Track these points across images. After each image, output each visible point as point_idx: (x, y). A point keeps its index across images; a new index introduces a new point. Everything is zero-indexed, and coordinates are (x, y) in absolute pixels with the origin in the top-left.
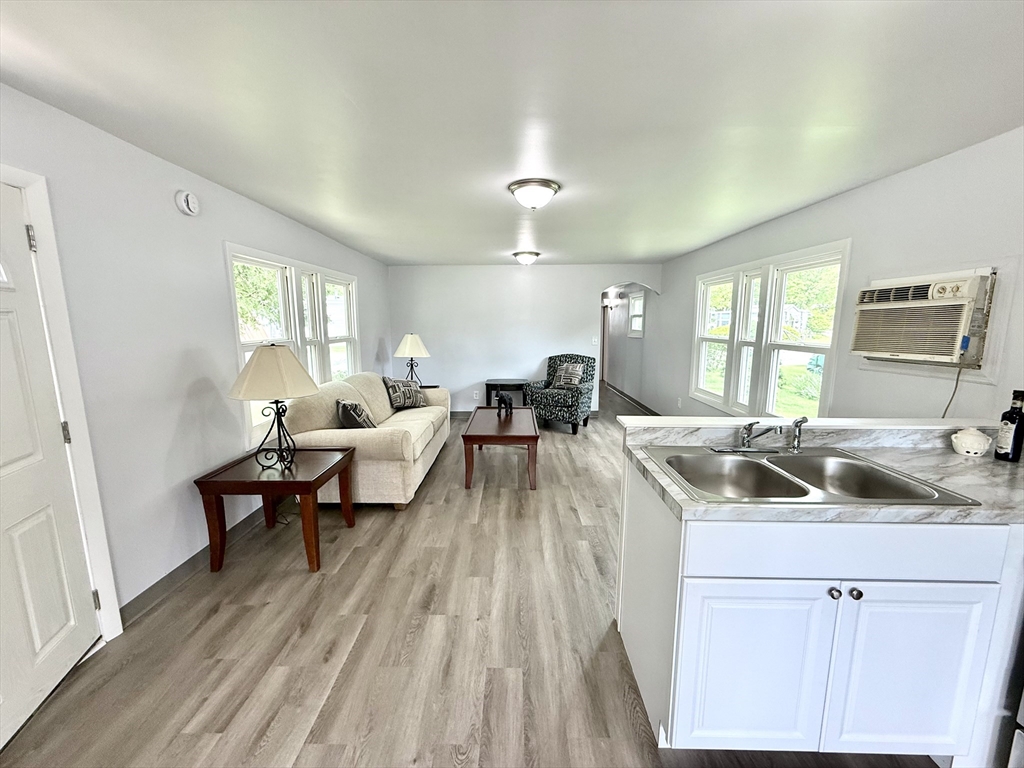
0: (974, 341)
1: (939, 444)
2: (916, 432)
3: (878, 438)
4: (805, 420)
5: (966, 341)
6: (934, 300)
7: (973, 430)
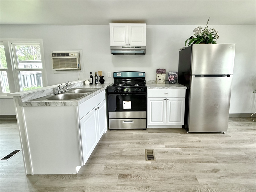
0: (79, 65)
1: (83, 84)
2: (80, 82)
3: (76, 85)
7: (87, 80)
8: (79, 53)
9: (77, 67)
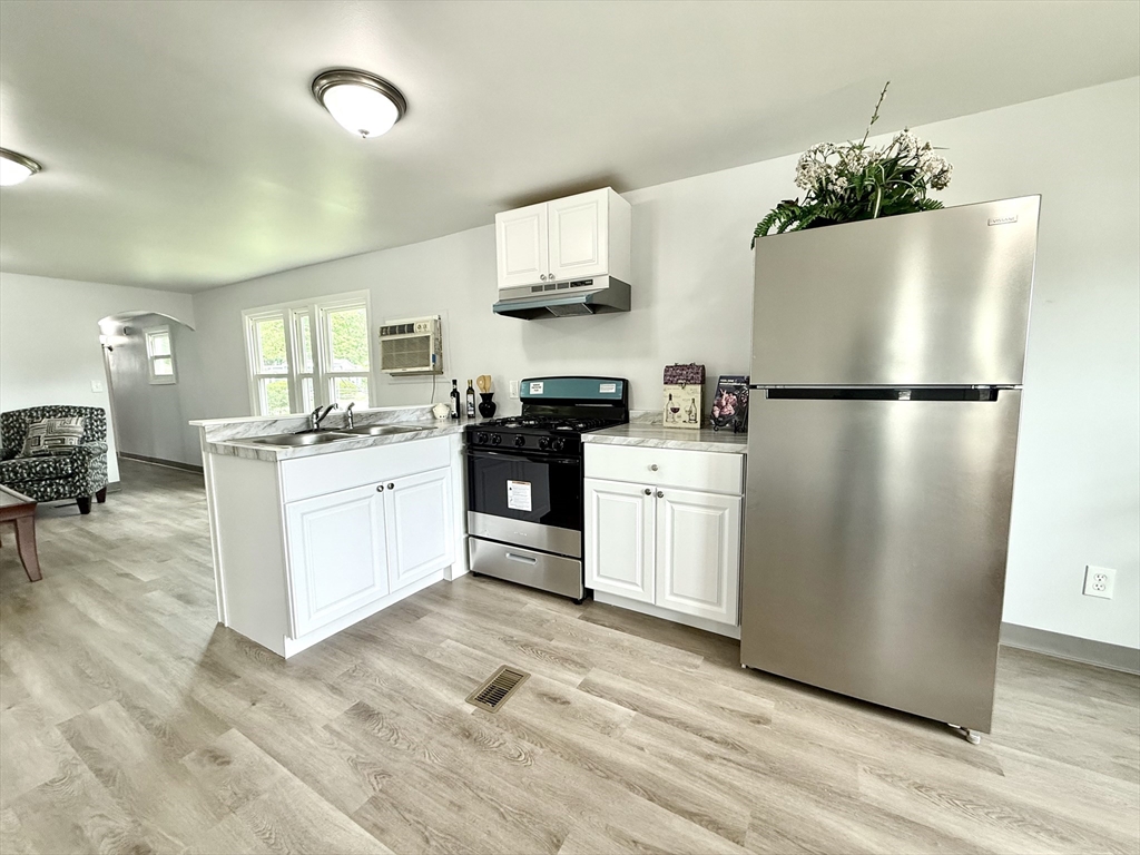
0: (437, 357)
1: (429, 416)
2: (417, 410)
4: (352, 405)
5: (434, 356)
6: (418, 334)
7: (442, 404)
8: (438, 324)
9: (428, 365)
